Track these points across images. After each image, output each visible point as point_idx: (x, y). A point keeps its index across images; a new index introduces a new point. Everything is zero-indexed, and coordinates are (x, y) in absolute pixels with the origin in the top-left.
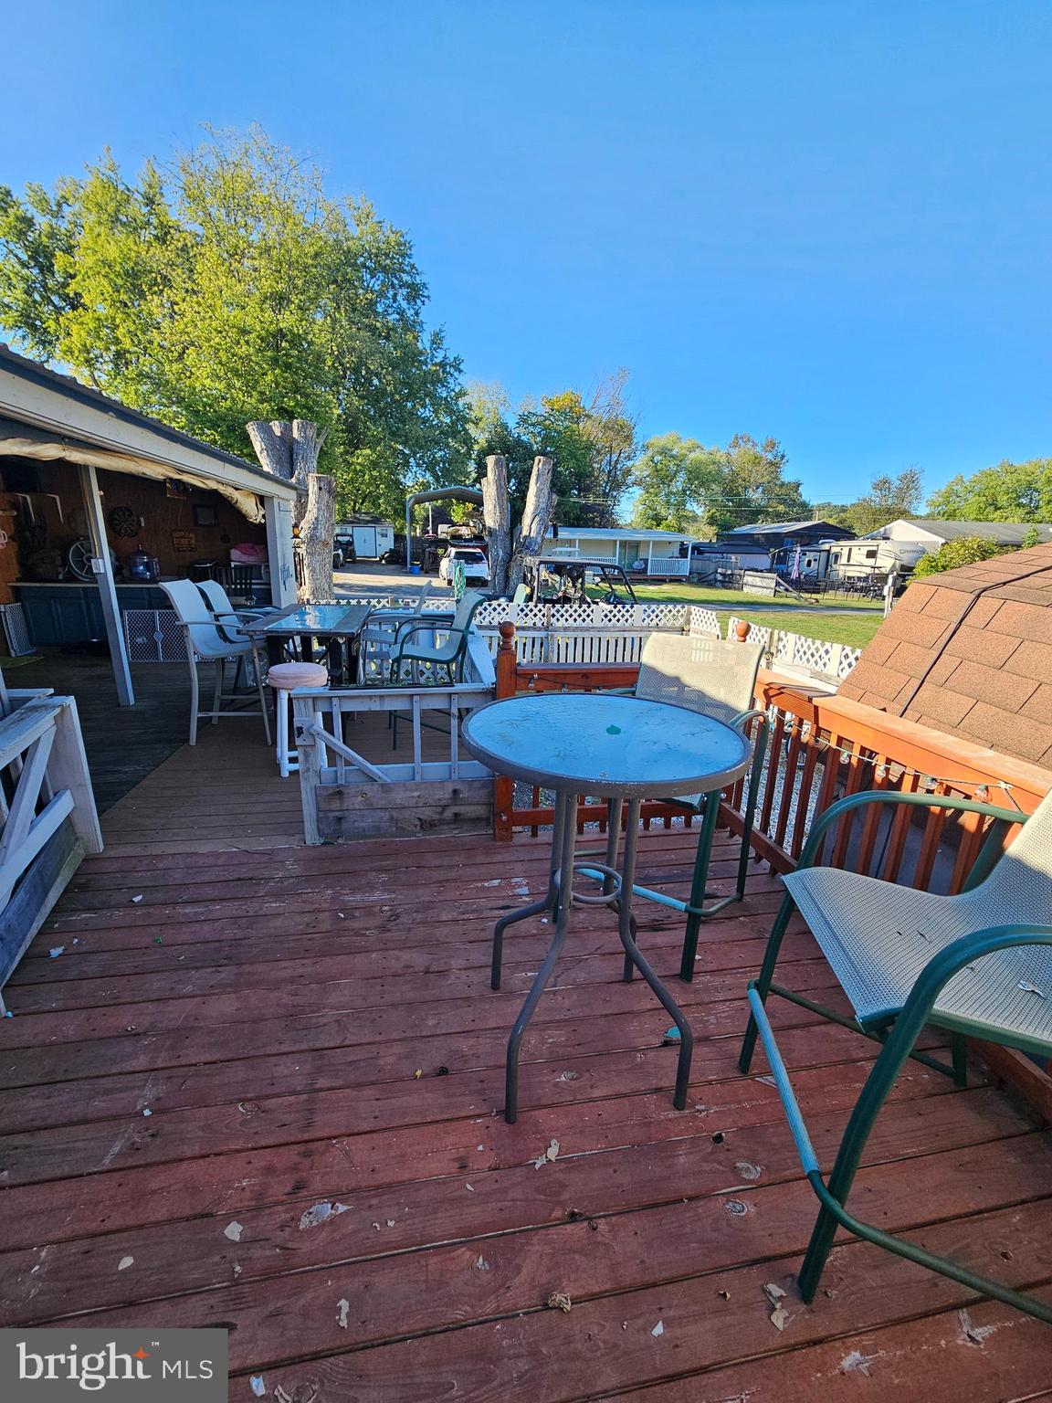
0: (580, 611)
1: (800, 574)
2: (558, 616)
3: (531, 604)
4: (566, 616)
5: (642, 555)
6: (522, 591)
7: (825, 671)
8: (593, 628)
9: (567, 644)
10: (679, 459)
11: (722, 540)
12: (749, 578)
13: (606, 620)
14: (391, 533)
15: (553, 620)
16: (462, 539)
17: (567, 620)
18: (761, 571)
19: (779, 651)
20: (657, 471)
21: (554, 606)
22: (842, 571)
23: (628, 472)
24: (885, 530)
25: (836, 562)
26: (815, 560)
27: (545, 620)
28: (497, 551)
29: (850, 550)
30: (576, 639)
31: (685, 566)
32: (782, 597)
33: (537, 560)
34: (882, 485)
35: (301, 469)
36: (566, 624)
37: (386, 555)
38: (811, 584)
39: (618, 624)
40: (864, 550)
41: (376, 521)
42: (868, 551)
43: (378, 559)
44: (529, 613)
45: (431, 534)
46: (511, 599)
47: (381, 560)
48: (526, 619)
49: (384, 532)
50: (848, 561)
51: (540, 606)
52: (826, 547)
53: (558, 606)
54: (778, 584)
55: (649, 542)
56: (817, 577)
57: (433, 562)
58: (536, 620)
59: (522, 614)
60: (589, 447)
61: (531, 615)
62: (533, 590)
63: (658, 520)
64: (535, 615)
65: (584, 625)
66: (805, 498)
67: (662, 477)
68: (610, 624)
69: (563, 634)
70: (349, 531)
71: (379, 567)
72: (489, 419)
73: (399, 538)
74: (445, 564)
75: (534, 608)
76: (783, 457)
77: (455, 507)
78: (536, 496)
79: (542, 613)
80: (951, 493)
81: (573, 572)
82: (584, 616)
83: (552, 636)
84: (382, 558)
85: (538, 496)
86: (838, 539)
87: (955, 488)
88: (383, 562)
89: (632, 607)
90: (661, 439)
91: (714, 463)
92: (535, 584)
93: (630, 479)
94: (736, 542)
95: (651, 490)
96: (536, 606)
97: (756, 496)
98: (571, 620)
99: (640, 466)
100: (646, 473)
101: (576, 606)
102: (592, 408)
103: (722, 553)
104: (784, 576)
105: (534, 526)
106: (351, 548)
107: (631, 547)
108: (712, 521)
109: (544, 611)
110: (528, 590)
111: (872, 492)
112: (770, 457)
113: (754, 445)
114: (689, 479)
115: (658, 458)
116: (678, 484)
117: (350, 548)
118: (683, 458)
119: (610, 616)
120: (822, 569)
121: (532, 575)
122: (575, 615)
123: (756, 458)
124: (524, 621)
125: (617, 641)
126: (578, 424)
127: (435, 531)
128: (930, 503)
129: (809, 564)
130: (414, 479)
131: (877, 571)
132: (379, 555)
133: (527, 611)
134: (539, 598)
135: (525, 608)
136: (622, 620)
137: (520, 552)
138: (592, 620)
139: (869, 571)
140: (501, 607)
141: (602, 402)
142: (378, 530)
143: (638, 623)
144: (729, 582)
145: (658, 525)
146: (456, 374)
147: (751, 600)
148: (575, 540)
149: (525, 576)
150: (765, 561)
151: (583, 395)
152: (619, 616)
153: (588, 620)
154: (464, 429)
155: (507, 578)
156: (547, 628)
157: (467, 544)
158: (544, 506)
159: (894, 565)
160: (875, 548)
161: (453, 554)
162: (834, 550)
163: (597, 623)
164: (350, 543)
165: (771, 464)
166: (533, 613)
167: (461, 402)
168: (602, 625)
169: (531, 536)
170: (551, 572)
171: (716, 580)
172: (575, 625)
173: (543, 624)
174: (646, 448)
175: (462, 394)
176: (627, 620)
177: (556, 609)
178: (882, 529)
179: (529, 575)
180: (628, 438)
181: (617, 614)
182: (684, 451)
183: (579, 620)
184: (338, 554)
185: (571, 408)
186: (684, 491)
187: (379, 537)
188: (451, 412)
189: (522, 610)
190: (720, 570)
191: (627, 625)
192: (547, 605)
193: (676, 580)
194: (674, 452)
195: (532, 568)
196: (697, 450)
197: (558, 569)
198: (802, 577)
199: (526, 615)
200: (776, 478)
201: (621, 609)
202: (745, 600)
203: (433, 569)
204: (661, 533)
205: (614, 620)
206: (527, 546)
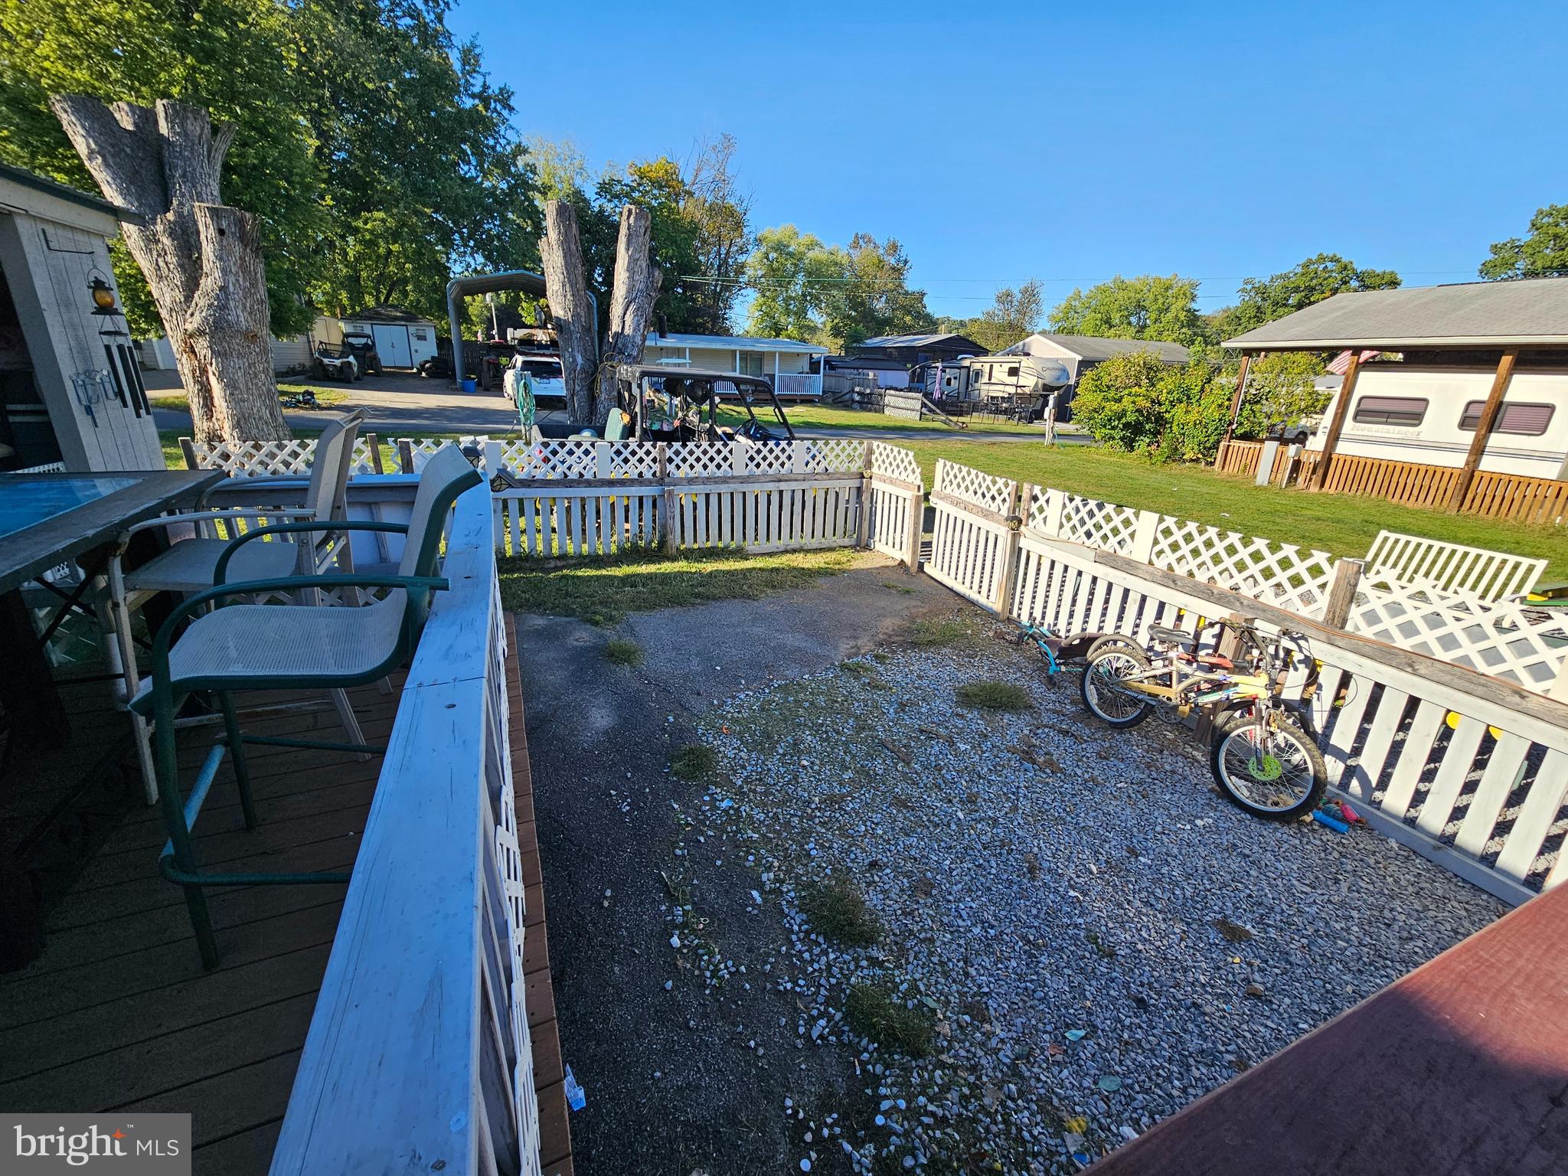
0: (712, 452)
1: (942, 394)
2: (677, 460)
3: (633, 442)
4: (691, 460)
5: (767, 370)
6: (617, 420)
7: (1121, 553)
8: (733, 477)
9: (695, 504)
10: (799, 257)
11: (853, 354)
12: (891, 398)
13: (752, 465)
14: (431, 335)
15: (671, 468)
16: (534, 345)
17: (692, 467)
18: (901, 390)
19: (1031, 516)
20: (773, 270)
21: (670, 446)
22: (985, 390)
23: (740, 269)
24: (1024, 345)
25: (976, 381)
26: (955, 378)
27: (657, 467)
28: (574, 357)
29: (991, 366)
30: (707, 496)
31: (817, 384)
32: (928, 420)
33: (637, 370)
34: (1005, 298)
35: (183, 195)
36: (692, 474)
37: (427, 365)
38: (956, 404)
39: (771, 471)
40: (1006, 367)
41: (410, 317)
42: (1010, 368)
43: (415, 370)
44: (630, 457)
45: (497, 340)
46: (600, 433)
47: (419, 372)
48: (626, 468)
49: (421, 333)
50: (990, 379)
51: (648, 445)
52: (966, 363)
53: (677, 445)
54: (924, 405)
55: (775, 353)
56: (958, 397)
57: (495, 376)
58: (642, 468)
59: (618, 460)
60: (694, 229)
61: (633, 460)
62: (633, 419)
63: (777, 330)
64: (641, 460)
65: (719, 473)
66: (929, 310)
67: (777, 277)
68: (758, 472)
69: (686, 489)
70: (367, 330)
71: (417, 382)
72: (562, 189)
73: (443, 343)
74: (509, 377)
75: (637, 449)
76: (906, 262)
77: (524, 304)
78: (628, 270)
79: (651, 456)
80: (1070, 310)
81: (697, 389)
82: (718, 459)
83: (670, 493)
84: (422, 368)
85: (630, 269)
86: (977, 355)
87: (1073, 303)
88: (424, 374)
89: (789, 444)
90: (775, 232)
91: (836, 264)
92: (637, 409)
93: (744, 279)
94: (870, 356)
95: (768, 294)
96: (641, 446)
97: (880, 305)
98: (698, 467)
99: (753, 262)
100: (760, 273)
101: (705, 444)
102: (693, 184)
103: (858, 369)
104: (928, 395)
105: (629, 318)
106: (372, 354)
107: (752, 360)
108: (836, 332)
109: (655, 453)
110: (627, 418)
111: (996, 305)
112: (893, 261)
113: (876, 246)
114: (809, 282)
115: (773, 255)
116: (797, 289)
117: (369, 354)
118: (800, 257)
119: (758, 459)
120: (962, 389)
121: (631, 395)
122: (705, 459)
123: (880, 261)
124: (622, 471)
125: (769, 496)
126: (678, 203)
127: (503, 335)
128: (1051, 318)
129: (949, 382)
130: (462, 265)
131: (1019, 391)
132: (417, 364)
133: (626, 453)
134: (644, 431)
135: (622, 449)
136: (776, 465)
137: (611, 358)
138: (730, 466)
139: (1012, 390)
140: (582, 449)
141: (706, 175)
142: (412, 330)
143: (799, 468)
144: (869, 402)
145: (777, 335)
146: (505, 113)
147: (899, 424)
148: (685, 349)
149: (620, 396)
150: (903, 378)
151: (681, 164)
152: (771, 458)
153: (725, 466)
154: (527, 198)
155: (592, 399)
156: (662, 479)
157: (541, 352)
158: (642, 286)
159: (1037, 384)
160: (1017, 365)
161: (519, 364)
162: (977, 366)
163: (740, 470)
164: (370, 348)
165: (893, 269)
166: (637, 457)
167: (521, 161)
168: (746, 473)
169: (627, 331)
170: (658, 391)
171: (853, 401)
172: (705, 474)
173: (654, 474)
174: (759, 241)
175: (520, 150)
176: (782, 465)
177: (673, 449)
178: (1021, 344)
179: (626, 395)
180: (738, 225)
181: (768, 455)
182: (802, 249)
183: (712, 466)
184: (349, 363)
185: (667, 181)
186: (804, 295)
187: (413, 340)
188: (506, 172)
189: (618, 453)
190: (857, 389)
191: (783, 471)
192: (659, 444)
193: (807, 401)
194: (791, 249)
195: (630, 384)
196: (817, 248)
197: (673, 384)
198: (944, 397)
199: (626, 461)
200: (900, 286)
201: (774, 448)
202: (891, 424)
203: (495, 387)
204: (783, 345)
205: (764, 465)
206: (620, 349)
